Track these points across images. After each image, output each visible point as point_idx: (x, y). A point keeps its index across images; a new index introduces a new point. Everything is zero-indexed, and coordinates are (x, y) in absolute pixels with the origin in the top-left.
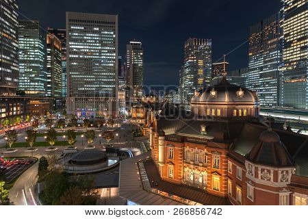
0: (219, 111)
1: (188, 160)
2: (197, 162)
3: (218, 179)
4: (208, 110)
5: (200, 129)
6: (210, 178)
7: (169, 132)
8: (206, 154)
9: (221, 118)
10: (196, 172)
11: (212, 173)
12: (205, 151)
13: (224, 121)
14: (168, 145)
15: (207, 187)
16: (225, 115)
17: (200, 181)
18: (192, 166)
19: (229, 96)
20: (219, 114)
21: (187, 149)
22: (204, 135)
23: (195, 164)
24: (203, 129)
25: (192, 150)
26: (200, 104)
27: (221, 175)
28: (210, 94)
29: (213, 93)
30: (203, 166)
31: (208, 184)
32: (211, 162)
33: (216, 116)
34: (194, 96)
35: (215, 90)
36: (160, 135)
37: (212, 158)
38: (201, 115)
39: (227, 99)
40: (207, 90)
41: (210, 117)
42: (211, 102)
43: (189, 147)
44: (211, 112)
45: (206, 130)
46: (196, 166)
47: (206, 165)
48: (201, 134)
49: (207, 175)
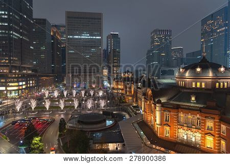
0: (203, 84)
1: (182, 123)
2: (190, 125)
3: (212, 139)
4: (194, 83)
5: (191, 98)
6: (203, 138)
7: (163, 100)
8: (198, 119)
9: (205, 89)
10: (189, 132)
11: (206, 134)
12: (198, 116)
13: (209, 92)
14: (164, 111)
15: (199, 145)
16: (210, 87)
17: (193, 140)
18: (186, 128)
19: (213, 72)
20: (203, 86)
21: (181, 115)
22: (194, 103)
23: (188, 127)
24: (193, 99)
25: (186, 115)
26: (186, 78)
27: (214, 136)
28: (195, 70)
29: (199, 70)
30: (196, 128)
31: (202, 142)
32: (205, 126)
33: (201, 88)
34: (179, 72)
35: (200, 67)
36: (158, 103)
37: (205, 122)
38: (187, 87)
39: (211, 74)
40: (192, 67)
41: (196, 88)
42: (197, 77)
43: (183, 113)
44: (196, 85)
45: (196, 99)
46: (189, 128)
47: (199, 127)
48: (191, 103)
49: (200, 135)
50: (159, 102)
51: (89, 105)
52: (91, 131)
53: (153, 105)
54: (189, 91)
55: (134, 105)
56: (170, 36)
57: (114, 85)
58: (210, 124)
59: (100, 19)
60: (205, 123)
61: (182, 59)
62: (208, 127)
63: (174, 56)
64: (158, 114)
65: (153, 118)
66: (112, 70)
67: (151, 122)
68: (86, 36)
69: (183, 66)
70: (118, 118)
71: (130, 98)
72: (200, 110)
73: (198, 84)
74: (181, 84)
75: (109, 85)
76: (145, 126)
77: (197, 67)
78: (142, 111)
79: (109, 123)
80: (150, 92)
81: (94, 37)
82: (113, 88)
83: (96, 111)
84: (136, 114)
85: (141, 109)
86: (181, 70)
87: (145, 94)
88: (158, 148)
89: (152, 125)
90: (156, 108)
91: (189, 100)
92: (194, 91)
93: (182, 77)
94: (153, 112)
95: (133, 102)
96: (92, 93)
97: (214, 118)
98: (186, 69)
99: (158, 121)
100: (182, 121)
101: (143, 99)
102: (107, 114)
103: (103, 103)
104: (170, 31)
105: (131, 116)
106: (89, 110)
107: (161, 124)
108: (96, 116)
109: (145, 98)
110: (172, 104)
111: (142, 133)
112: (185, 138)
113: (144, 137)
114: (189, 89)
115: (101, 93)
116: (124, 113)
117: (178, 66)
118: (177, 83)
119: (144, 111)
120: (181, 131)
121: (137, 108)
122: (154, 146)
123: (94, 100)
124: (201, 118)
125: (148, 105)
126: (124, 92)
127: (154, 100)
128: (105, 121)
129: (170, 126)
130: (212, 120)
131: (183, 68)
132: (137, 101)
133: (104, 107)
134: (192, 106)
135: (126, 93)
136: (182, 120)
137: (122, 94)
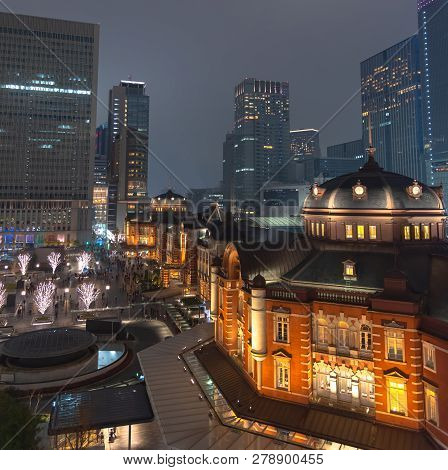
0: (373, 229)
1: (322, 345)
2: (344, 348)
3: (402, 386)
4: (349, 228)
5: (342, 270)
6: (381, 388)
7: (271, 277)
8: (365, 328)
9: (380, 243)
10: (343, 371)
11: (386, 372)
12: (364, 320)
13: (386, 251)
14: (274, 309)
15: (372, 407)
16: (389, 238)
17: (355, 393)
18: (332, 358)
19: (396, 198)
20: (373, 236)
21: (321, 319)
22: (353, 283)
23: (338, 354)
24: (349, 271)
25: (332, 319)
26: (327, 214)
27: (407, 376)
28: (352, 191)
29: (359, 190)
30: (360, 357)
31: (377, 399)
32: (382, 348)
33: (367, 241)
34: (312, 197)
35: (362, 184)
36: (256, 287)
37: (383, 336)
38: (333, 238)
39: (389, 203)
40: (343, 184)
41: (356, 242)
42: (355, 210)
43: (325, 314)
44: (355, 231)
45: (356, 271)
46: (343, 356)
47: (368, 353)
48: (344, 282)
49: (371, 377)
50: (259, 283)
51: (43, 302)
52: (44, 391)
53: (241, 294)
54: (338, 248)
55: (189, 295)
56: (284, 99)
57: (126, 235)
58: (395, 341)
59: (92, 40)
60: (382, 340)
61: (317, 161)
62: (392, 350)
63: (297, 151)
64: (256, 320)
65: (241, 333)
66: (121, 189)
67: (236, 345)
68: (43, 86)
69: (321, 180)
70: (134, 341)
71: (175, 274)
72: (368, 304)
73: (361, 229)
74: (318, 229)
75: (111, 236)
76: (218, 359)
77: (355, 184)
78: (209, 315)
79: (106, 357)
80: (233, 255)
81: (70, 91)
82: (125, 246)
83: (65, 322)
84: (193, 323)
85: (209, 307)
86: (316, 191)
87: (218, 261)
88: (256, 427)
89: (240, 356)
90: (249, 302)
91: (338, 276)
92: (349, 249)
93: (318, 210)
94: (242, 314)
95: (185, 285)
96: (54, 262)
97: (404, 325)
98: (328, 187)
99: (257, 343)
100: (322, 337)
101: (213, 277)
102: (101, 329)
103: (88, 294)
104: (286, 86)
105: (176, 330)
106: (43, 318)
107: (265, 352)
108: (65, 336)
109: (219, 273)
110: (295, 289)
111: (210, 382)
112: (333, 389)
113: (217, 396)
114: (339, 242)
115: (83, 263)
116: (156, 323)
117: (308, 179)
118: (307, 227)
119: (217, 313)
120: (320, 367)
121: (196, 303)
122: (245, 424)
123: (62, 285)
124: (371, 326)
125: (229, 293)
126: (156, 256)
127: (245, 279)
128: (93, 351)
129: (290, 356)
130: (400, 332)
131: (320, 186)
132: (195, 282)
133: (92, 305)
134: (348, 293)
135: (164, 259)
136: (322, 334)
137: (152, 262)
